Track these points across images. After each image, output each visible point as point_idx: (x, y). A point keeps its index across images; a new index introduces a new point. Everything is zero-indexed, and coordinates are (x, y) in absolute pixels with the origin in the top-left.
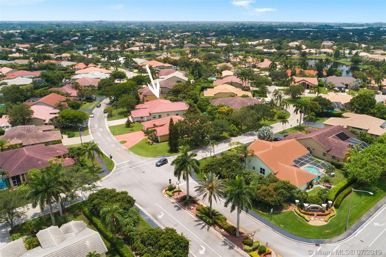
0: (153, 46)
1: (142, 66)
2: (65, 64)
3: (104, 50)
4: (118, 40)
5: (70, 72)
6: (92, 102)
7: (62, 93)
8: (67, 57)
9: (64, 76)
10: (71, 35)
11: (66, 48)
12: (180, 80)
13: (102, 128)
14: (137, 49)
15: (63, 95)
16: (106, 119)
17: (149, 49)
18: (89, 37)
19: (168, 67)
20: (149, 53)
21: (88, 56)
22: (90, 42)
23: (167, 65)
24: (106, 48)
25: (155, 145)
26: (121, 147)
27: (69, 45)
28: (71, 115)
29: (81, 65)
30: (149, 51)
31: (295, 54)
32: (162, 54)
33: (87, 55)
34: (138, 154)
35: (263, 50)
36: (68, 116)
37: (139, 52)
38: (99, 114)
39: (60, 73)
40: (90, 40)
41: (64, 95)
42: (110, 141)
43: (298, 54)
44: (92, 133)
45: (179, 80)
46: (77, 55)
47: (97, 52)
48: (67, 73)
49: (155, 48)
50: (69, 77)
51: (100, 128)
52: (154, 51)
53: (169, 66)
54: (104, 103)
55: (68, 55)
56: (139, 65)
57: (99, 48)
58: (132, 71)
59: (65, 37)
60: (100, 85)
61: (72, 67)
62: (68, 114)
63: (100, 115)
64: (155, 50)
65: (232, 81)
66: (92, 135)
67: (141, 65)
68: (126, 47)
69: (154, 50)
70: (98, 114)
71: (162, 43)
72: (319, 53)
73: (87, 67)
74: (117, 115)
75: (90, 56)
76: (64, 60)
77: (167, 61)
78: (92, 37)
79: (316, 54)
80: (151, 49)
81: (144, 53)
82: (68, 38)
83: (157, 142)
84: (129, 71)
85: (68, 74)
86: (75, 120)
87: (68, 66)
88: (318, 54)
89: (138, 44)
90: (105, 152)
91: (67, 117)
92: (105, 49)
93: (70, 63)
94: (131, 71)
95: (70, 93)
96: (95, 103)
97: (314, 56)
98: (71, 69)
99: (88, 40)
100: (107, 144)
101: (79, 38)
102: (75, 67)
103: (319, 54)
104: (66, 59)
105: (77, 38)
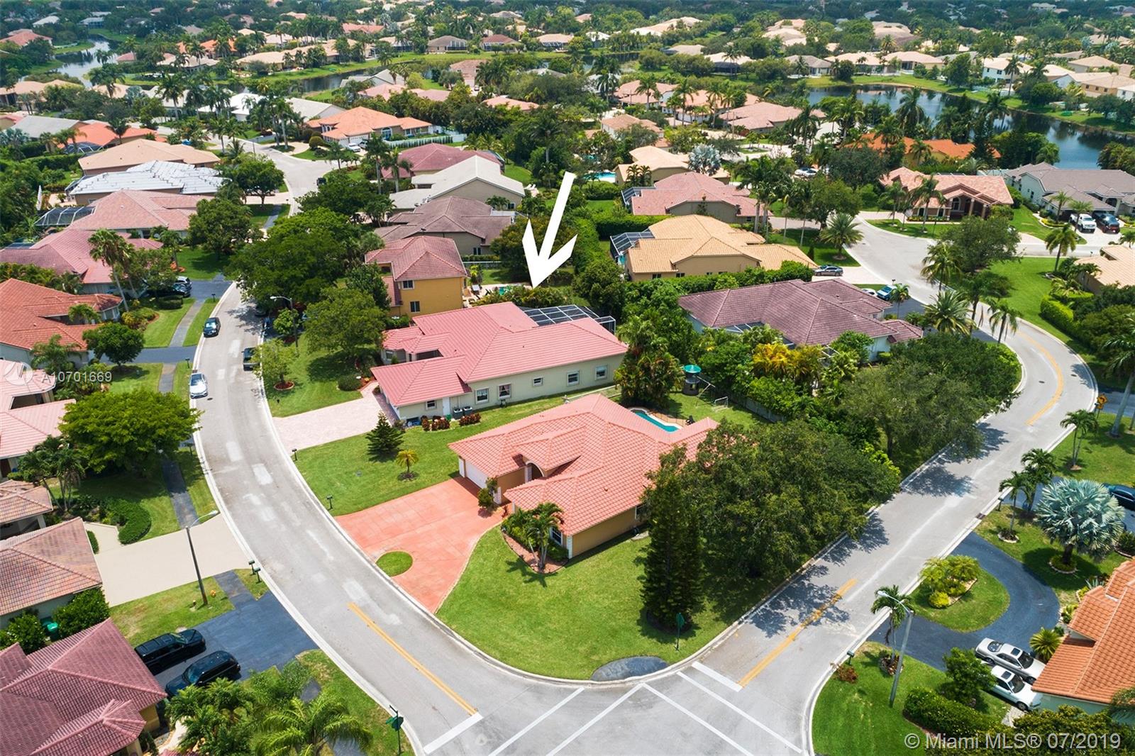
0: (329, 48)
1: (319, 129)
2: (32, 125)
3: (162, 63)
4: (199, 26)
5: (57, 160)
6: (178, 307)
7: (48, 275)
8: (34, 96)
9: (39, 180)
10: (33, 8)
11: (23, 57)
12: (502, 195)
13: (266, 465)
14: (276, 58)
15: (53, 284)
16: (264, 404)
17: (318, 58)
18: (94, 13)
19: (413, 129)
20: (318, 73)
21: (111, 90)
22: (100, 32)
23: (409, 123)
24: (166, 55)
25: (562, 578)
26: (399, 600)
27: (32, 46)
28: (125, 427)
29: (96, 130)
30: (316, 65)
31: (813, 71)
32: (375, 80)
33: (109, 88)
34: (505, 656)
35: (708, 59)
36: (108, 434)
37: (285, 68)
38: (228, 374)
39: (24, 168)
40: (98, 25)
41: (58, 282)
42: (332, 558)
43: (825, 71)
44: (226, 501)
45: (499, 194)
46: (71, 84)
47: (136, 71)
48: (49, 168)
49: (335, 53)
50: (58, 183)
51: (254, 463)
52: (333, 63)
53: (418, 129)
54: (231, 312)
55: (38, 87)
56: (308, 127)
57: (141, 56)
58: (287, 151)
59: (12, 14)
60: (199, 228)
61: (62, 142)
62: (107, 424)
63: (232, 381)
64: (337, 60)
65: (704, 198)
66: (233, 515)
67: (315, 124)
68: (233, 50)
69: (332, 60)
70: (221, 373)
71: (354, 35)
72: (889, 66)
73: (121, 142)
74: (303, 377)
75: (121, 91)
76: (24, 107)
77: (404, 107)
78: (106, 13)
79: (880, 69)
80: (324, 56)
81: (302, 74)
82: (22, 21)
83: (563, 559)
84: (273, 147)
85: (53, 172)
86: (144, 446)
87: (47, 136)
88: (886, 69)
89: (272, 39)
90: (332, 645)
91: (104, 439)
92: (162, 59)
93: (54, 125)
94: (283, 149)
95: (80, 272)
96: (192, 311)
97: (873, 78)
98: (62, 146)
99: (91, 25)
100: (319, 578)
101: (61, 21)
102: (74, 139)
103: (889, 71)
104: (33, 102)
105: (53, 19)
